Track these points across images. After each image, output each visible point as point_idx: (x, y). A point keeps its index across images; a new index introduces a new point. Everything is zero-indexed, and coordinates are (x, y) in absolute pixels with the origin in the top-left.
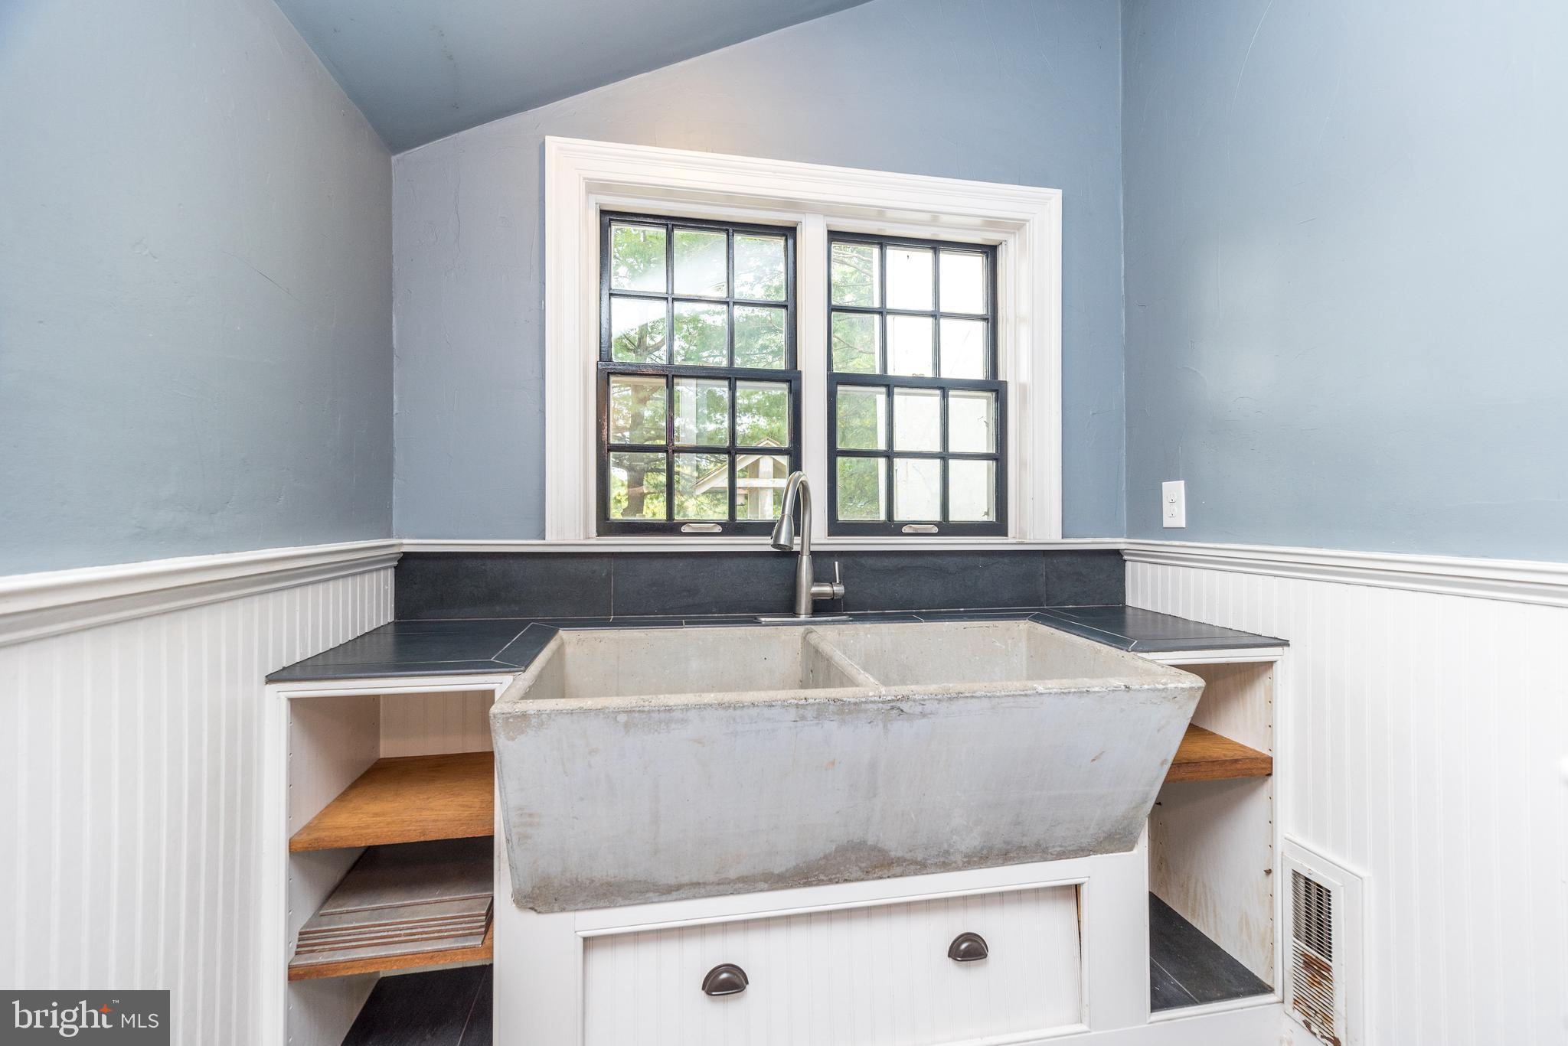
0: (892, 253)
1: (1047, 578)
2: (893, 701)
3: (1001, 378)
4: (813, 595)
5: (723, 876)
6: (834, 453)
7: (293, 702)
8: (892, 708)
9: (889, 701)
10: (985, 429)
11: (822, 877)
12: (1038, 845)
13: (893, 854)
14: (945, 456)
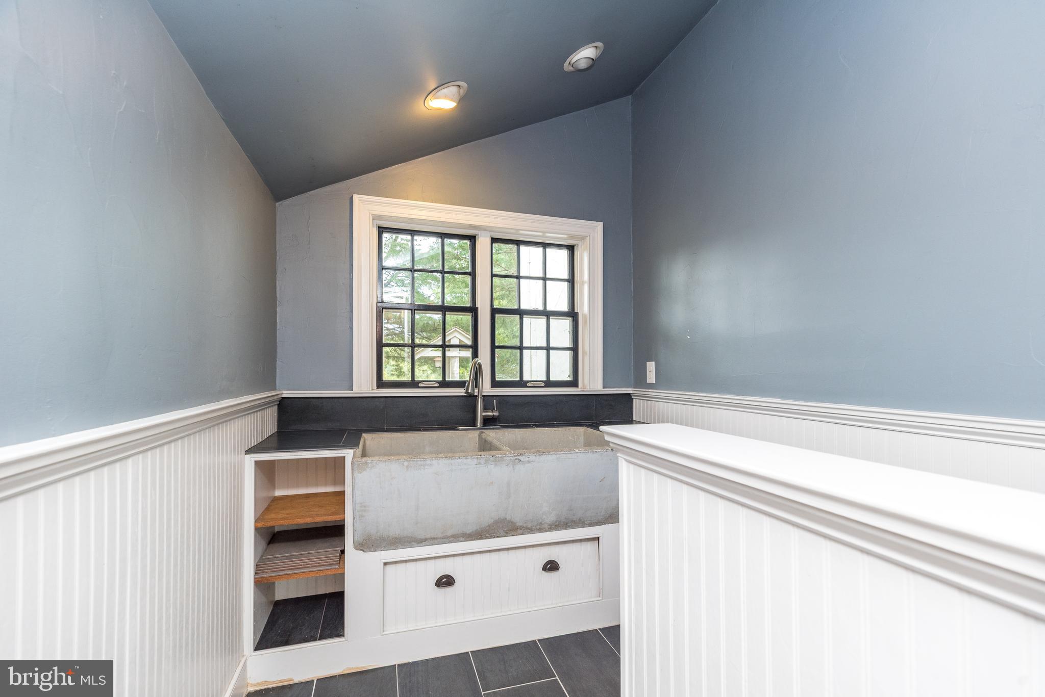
0: (523, 248)
1: (596, 407)
2: (516, 456)
3: (576, 311)
4: (484, 416)
5: (445, 534)
6: (493, 347)
7: (256, 462)
8: (516, 459)
9: (515, 456)
10: (569, 334)
11: (487, 535)
12: (580, 520)
13: (518, 524)
14: (548, 349)
